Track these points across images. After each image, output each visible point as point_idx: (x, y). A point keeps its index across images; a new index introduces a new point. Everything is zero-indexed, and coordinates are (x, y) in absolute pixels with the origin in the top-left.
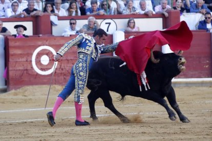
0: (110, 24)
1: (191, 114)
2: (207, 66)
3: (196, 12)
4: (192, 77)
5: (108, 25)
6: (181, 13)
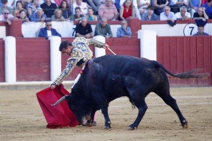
1: (32, 114)
2: (46, 71)
3: (37, 21)
4: (32, 80)
6: (23, 22)
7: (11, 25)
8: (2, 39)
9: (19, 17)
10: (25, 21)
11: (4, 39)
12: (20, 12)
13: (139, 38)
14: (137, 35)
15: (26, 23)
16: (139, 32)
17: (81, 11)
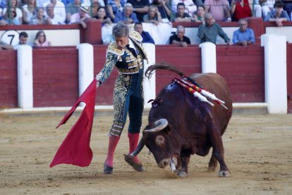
0: (13, 36)
5: (11, 37)
6: (103, 24)
7: (86, 29)
8: (75, 47)
9: (97, 17)
10: (106, 22)
11: (77, 48)
12: (98, 10)
13: (262, 45)
14: (259, 41)
15: (107, 24)
16: (263, 37)
17: (185, 8)
